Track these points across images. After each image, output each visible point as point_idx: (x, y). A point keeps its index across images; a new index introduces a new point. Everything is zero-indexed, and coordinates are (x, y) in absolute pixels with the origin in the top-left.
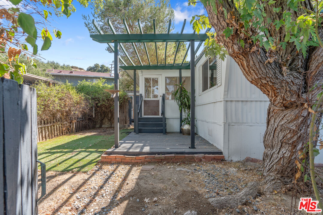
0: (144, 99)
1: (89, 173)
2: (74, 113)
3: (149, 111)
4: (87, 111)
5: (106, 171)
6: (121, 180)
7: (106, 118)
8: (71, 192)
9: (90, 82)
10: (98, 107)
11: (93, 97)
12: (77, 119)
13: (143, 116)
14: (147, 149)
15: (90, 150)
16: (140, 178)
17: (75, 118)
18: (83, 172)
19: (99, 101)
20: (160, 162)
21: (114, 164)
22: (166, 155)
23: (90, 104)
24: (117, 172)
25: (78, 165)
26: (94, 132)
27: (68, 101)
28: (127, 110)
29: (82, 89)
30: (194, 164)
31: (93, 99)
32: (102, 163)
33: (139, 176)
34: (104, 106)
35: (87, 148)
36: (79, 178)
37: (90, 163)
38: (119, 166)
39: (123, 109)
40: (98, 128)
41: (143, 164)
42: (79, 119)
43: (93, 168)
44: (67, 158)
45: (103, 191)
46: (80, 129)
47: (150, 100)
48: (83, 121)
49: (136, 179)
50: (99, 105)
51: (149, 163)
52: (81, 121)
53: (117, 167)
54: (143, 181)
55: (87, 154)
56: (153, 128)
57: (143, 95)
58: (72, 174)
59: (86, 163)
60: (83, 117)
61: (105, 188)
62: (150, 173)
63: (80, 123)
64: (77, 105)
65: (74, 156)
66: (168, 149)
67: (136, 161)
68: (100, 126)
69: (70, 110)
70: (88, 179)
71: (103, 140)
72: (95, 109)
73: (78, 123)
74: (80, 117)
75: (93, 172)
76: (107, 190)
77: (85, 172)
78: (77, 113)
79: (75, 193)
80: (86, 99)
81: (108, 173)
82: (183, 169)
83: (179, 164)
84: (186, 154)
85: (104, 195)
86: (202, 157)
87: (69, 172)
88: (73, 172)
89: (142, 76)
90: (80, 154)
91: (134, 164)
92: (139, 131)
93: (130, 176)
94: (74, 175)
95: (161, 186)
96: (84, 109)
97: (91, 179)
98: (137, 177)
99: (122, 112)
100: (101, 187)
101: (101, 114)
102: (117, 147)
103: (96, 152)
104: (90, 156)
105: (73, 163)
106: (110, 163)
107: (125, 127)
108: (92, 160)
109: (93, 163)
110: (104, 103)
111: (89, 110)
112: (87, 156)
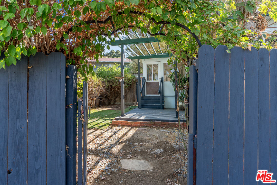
0: (147, 81)
1: (104, 130)
2: (95, 93)
3: (151, 91)
4: (104, 91)
5: (114, 129)
6: (123, 134)
7: (118, 97)
8: (95, 137)
9: (107, 66)
10: (112, 88)
11: (109, 80)
12: (97, 97)
13: (146, 95)
14: (143, 117)
15: (105, 118)
16: (134, 134)
17: (95, 96)
18: (101, 129)
19: (113, 83)
20: (151, 126)
21: (120, 126)
22: (155, 122)
23: (106, 86)
24: (122, 130)
25: (98, 125)
26: (108, 108)
27: (91, 83)
28: (135, 90)
29: (101, 74)
30: (175, 129)
31: (108, 81)
32: (113, 125)
33: (135, 133)
34: (117, 87)
35: (103, 117)
36: (99, 132)
37: (105, 125)
38: (123, 127)
39: (132, 89)
40: (112, 105)
41: (139, 127)
42: (98, 97)
43: (107, 127)
44: (91, 122)
45: (111, 138)
46: (99, 105)
47: (151, 82)
48: (100, 99)
49: (132, 134)
50: (113, 86)
51: (143, 126)
52: (99, 99)
53: (122, 128)
54: (136, 135)
55: (103, 120)
56: (153, 104)
57: (146, 78)
58: (94, 130)
59: (102, 125)
60: (101, 96)
61: (113, 137)
62: (142, 132)
63: (99, 101)
64: (97, 86)
65: (95, 121)
66: (158, 118)
67: (135, 125)
68: (114, 103)
69: (92, 90)
70: (104, 133)
71: (115, 113)
72: (110, 90)
73: (97, 100)
74: (99, 96)
75: (107, 129)
76: (114, 138)
77: (102, 129)
78: (96, 92)
79: (96, 138)
80: (104, 82)
81: (116, 131)
82: (165, 131)
83: (164, 128)
84: (170, 121)
85: (112, 140)
86: (182, 124)
87: (93, 129)
88: (95, 129)
89: (145, 63)
90: (99, 120)
91: (133, 127)
92: (142, 107)
93: (129, 133)
94: (96, 131)
95: (147, 138)
96: (102, 90)
97: (105, 133)
98: (133, 133)
99: (131, 92)
100: (111, 136)
101: (114, 94)
102: (123, 116)
103: (109, 119)
104: (105, 122)
105: (95, 124)
106: (118, 126)
107: (133, 104)
108: (107, 124)
109: (107, 125)
110: (116, 84)
111: (105, 90)
112: (103, 122)
